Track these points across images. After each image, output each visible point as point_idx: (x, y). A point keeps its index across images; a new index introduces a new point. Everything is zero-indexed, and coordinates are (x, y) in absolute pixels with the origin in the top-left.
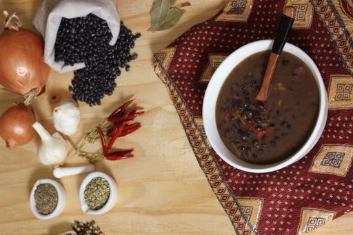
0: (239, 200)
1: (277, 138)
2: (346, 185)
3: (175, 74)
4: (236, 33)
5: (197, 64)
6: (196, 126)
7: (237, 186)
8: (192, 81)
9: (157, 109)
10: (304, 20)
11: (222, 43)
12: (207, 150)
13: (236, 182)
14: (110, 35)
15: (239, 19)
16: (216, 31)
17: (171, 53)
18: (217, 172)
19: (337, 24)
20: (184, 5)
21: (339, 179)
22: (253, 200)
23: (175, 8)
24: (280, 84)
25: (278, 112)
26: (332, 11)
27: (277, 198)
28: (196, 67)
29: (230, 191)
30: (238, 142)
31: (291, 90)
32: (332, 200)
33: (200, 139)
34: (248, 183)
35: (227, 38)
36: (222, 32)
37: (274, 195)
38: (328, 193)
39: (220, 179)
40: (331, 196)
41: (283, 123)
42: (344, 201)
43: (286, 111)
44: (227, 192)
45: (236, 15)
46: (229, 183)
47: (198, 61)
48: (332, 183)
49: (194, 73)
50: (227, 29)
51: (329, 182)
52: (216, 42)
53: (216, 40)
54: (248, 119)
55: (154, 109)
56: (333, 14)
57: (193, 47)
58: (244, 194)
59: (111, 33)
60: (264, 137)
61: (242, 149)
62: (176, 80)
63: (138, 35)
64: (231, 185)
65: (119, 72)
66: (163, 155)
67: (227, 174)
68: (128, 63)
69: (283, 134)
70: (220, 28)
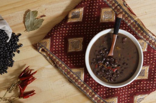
0: (106, 100)
1: (122, 70)
2: (150, 82)
3: (54, 51)
4: (78, 27)
5: (63, 44)
6: (73, 73)
7: (102, 94)
8: (64, 53)
9: (42, 68)
10: (111, 18)
11: (73, 33)
12: (82, 82)
13: (102, 93)
14: (8, 38)
15: (78, 20)
16: (69, 28)
17: (48, 41)
18: (91, 91)
19: (129, 19)
20: (42, 16)
21: (146, 80)
22: (113, 99)
23: (37, 19)
24: (118, 47)
25: (120, 59)
26: (125, 14)
27: (122, 95)
28: (63, 46)
29: (100, 97)
30: (105, 76)
31: (124, 49)
32: (146, 90)
33: (77, 78)
34: (108, 92)
35: (75, 30)
36: (72, 27)
37: (121, 94)
38: (143, 87)
39: (93, 93)
40: (145, 88)
41: (124, 64)
42: (150, 89)
43: (124, 58)
44: (99, 99)
45: (76, 19)
46: (98, 94)
47: (63, 43)
48: (143, 83)
49: (63, 49)
50: (74, 26)
51: (142, 83)
52: (70, 33)
53: (70, 31)
54: (107, 65)
55: (40, 69)
56: (126, 15)
57: (59, 37)
58: (108, 97)
59: (8, 37)
60: (117, 71)
61: (108, 79)
62: (56, 54)
63: (20, 35)
64: (100, 95)
65: (14, 55)
66: (52, 89)
67: (96, 90)
68: (18, 49)
69: (125, 68)
70: (71, 26)
